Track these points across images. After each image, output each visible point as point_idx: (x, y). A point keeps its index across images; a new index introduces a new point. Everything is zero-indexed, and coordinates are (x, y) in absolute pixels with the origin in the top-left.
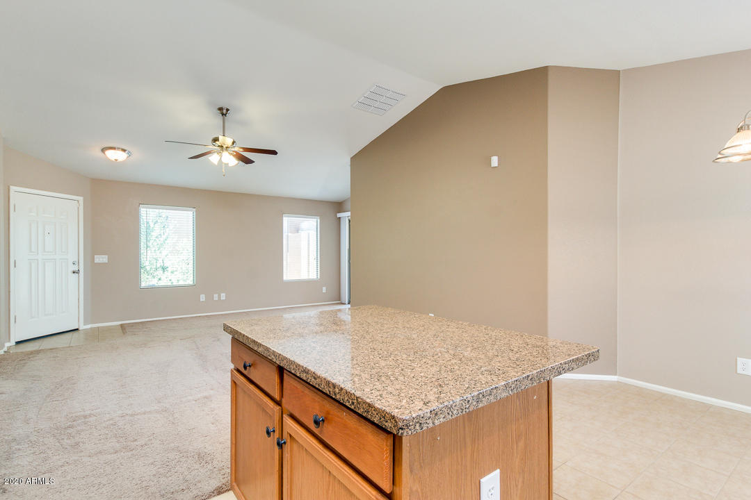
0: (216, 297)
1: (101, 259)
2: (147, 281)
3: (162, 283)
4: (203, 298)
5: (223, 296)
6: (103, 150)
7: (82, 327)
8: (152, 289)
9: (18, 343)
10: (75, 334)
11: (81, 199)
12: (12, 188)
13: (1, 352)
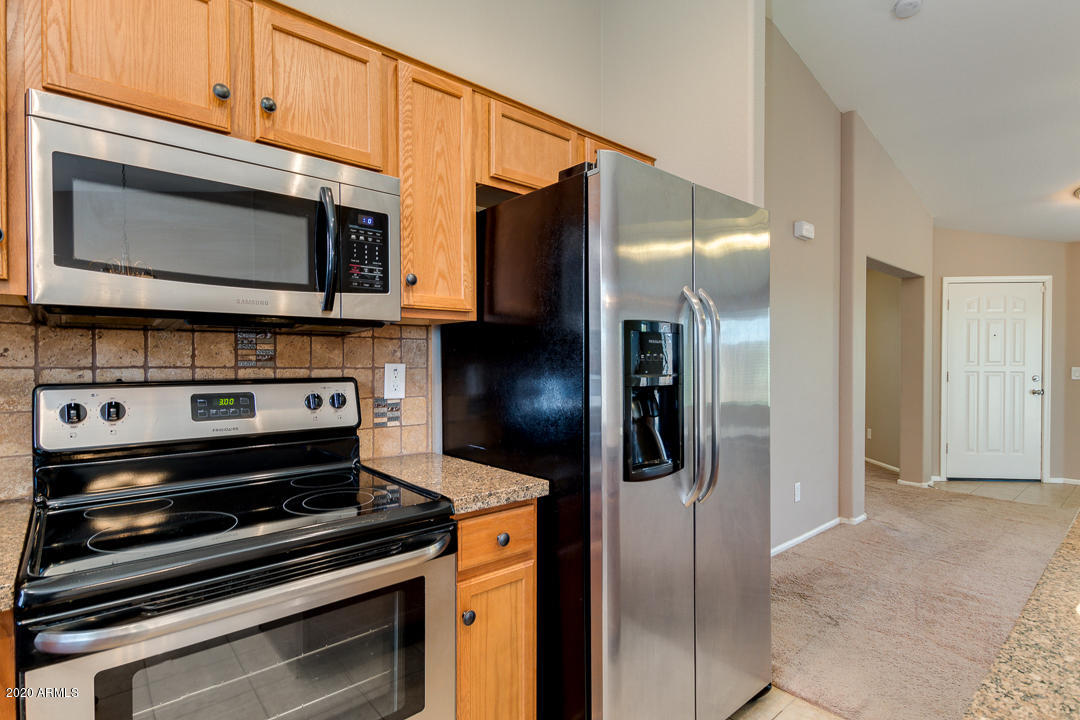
7: (1047, 479)
9: (950, 479)
11: (1048, 279)
12: (946, 280)
13: (925, 485)
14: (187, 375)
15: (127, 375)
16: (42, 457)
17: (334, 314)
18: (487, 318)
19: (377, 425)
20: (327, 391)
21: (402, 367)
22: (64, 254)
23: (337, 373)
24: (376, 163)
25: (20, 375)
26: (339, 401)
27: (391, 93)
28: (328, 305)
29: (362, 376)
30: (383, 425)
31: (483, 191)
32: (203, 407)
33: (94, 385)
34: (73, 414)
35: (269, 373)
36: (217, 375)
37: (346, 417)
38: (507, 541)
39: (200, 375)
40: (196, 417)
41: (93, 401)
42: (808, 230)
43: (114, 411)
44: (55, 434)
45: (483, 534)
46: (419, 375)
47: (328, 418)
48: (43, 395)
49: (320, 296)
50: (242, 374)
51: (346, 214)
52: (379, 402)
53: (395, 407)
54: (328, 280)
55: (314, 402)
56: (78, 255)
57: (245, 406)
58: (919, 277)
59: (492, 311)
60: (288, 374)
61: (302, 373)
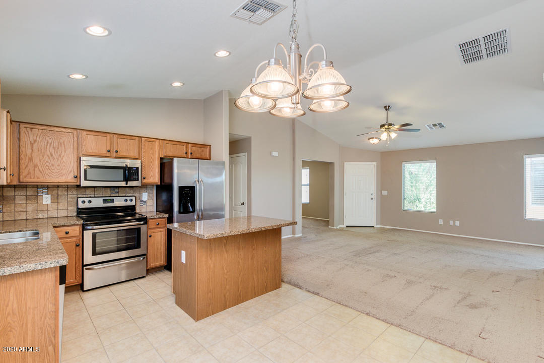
0: (451, 223)
1: (385, 193)
2: (407, 206)
3: (418, 209)
4: (441, 222)
5: (457, 223)
6: (369, 139)
7: (375, 226)
8: (410, 212)
9: (347, 226)
10: (372, 228)
11: (375, 163)
12: (345, 163)
13: (335, 228)
14: (102, 195)
15: (91, 196)
16: (78, 209)
17: (128, 185)
18: (163, 184)
19: (140, 206)
20: (128, 198)
21: (147, 193)
22: (86, 179)
23: (132, 195)
24: (137, 157)
25: (74, 196)
26: (131, 200)
27: (141, 144)
28: (127, 184)
29: (137, 195)
30: (142, 205)
31: (161, 159)
32: (105, 201)
33: (86, 197)
34: (84, 202)
35: (118, 195)
36: (107, 195)
37: (133, 203)
38: (158, 224)
39: (104, 195)
40: (103, 203)
41: (86, 200)
42: (275, 154)
43: (90, 202)
44: (81, 205)
45: (154, 223)
46: (151, 195)
47: (129, 203)
48: (79, 199)
49: (125, 182)
50: (112, 195)
51: (130, 168)
52: (141, 201)
53: (146, 202)
54: (126, 179)
55: (126, 200)
56: (87, 179)
57: (112, 201)
58: (332, 163)
59: (164, 182)
60: (121, 195)
61: (124, 195)
